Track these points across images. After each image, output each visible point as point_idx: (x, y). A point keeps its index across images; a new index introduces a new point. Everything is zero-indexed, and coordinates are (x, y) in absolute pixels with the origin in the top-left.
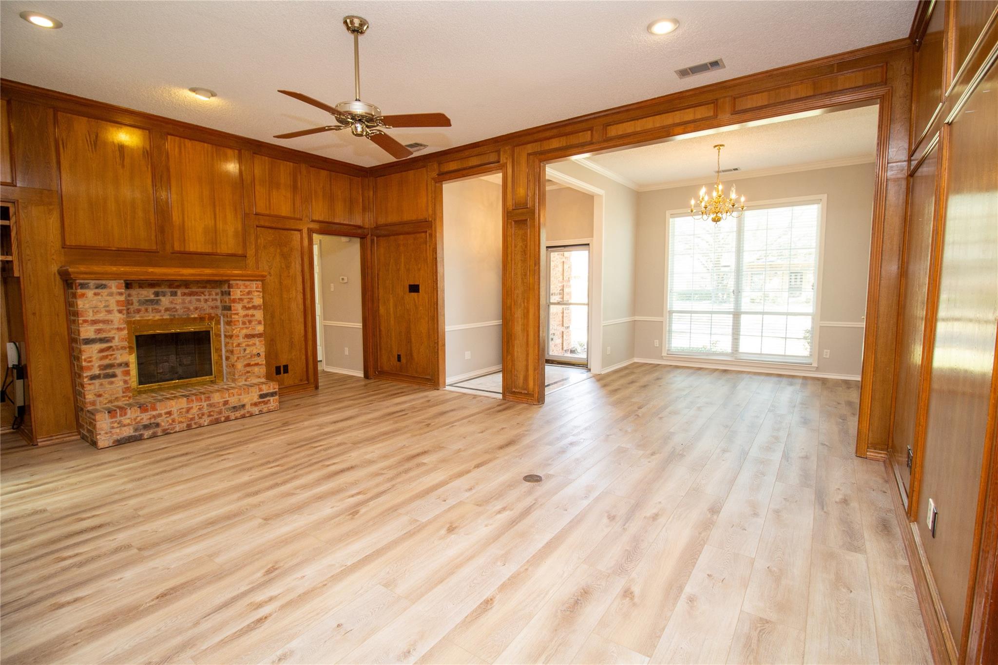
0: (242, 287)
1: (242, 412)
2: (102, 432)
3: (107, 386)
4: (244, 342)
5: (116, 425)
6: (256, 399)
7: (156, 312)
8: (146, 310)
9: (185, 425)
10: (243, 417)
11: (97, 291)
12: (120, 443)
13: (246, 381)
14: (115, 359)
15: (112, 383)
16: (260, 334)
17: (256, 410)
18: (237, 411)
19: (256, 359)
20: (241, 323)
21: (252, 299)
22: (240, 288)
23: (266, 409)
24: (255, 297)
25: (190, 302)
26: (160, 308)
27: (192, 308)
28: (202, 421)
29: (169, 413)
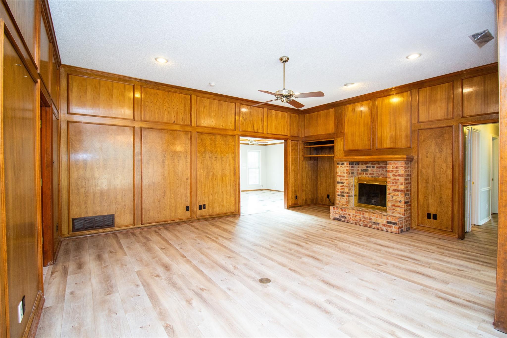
0: (393, 164)
1: (378, 226)
2: (331, 213)
3: (342, 199)
4: (392, 193)
5: (334, 212)
6: (385, 223)
7: (367, 175)
8: (363, 174)
9: (354, 222)
10: (378, 229)
11: (342, 165)
12: (335, 219)
13: (392, 213)
14: (344, 190)
15: (343, 198)
16: (401, 190)
17: (384, 228)
18: (375, 225)
19: (398, 203)
20: (391, 182)
21: (398, 171)
22: (392, 165)
23: (390, 230)
24: (400, 170)
25: (379, 171)
26: (368, 173)
27: (380, 174)
28: (360, 223)
29: (349, 215)
